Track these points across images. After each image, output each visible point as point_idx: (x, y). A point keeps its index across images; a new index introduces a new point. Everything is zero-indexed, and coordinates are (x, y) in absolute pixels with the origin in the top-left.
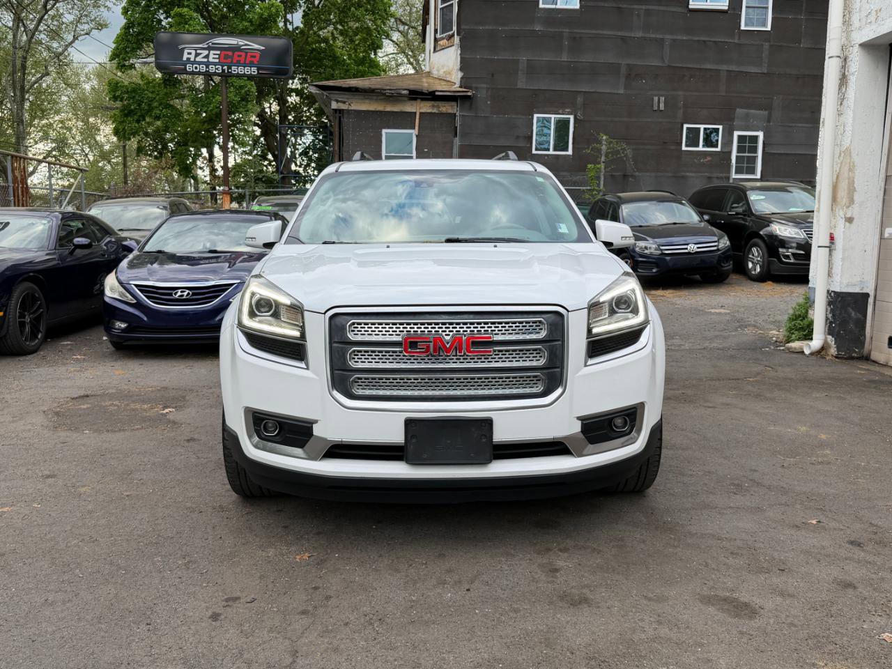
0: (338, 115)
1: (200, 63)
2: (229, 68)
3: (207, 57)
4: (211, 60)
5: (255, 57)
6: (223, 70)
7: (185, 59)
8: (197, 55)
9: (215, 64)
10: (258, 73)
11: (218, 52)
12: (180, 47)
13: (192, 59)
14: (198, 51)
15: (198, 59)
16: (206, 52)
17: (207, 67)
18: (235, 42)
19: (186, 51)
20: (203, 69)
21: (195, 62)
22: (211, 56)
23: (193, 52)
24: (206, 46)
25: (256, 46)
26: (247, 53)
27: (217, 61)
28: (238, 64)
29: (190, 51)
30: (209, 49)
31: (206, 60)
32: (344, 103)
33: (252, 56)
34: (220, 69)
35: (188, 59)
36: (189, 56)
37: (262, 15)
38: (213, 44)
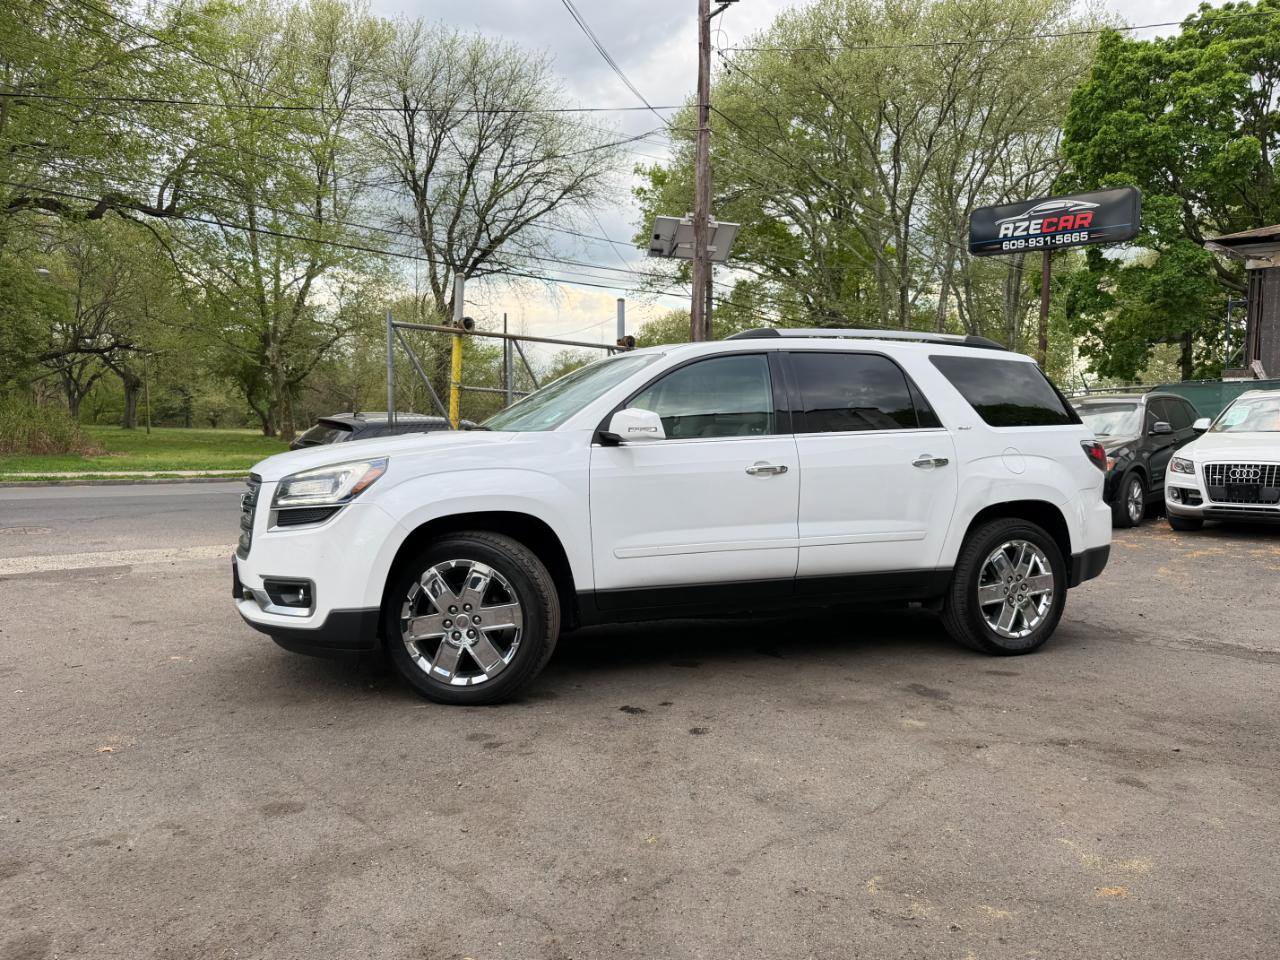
0: (1257, 277)
1: (1018, 238)
2: (1053, 237)
3: (1027, 229)
4: (1031, 232)
5: (1086, 218)
6: (1046, 242)
7: (1001, 236)
8: (1015, 229)
9: (1035, 236)
10: (1089, 238)
11: (1041, 221)
12: (997, 223)
13: (1010, 235)
14: (1017, 225)
15: (1017, 234)
16: (1026, 224)
17: (1027, 241)
18: (1062, 205)
19: (1003, 227)
20: (1021, 244)
21: (1013, 238)
22: (1032, 227)
23: (1011, 226)
24: (1027, 216)
25: (1089, 205)
26: (1075, 216)
27: (1038, 232)
28: (1065, 231)
29: (1008, 225)
30: (1030, 219)
31: (1025, 233)
32: (1260, 258)
33: (1082, 219)
34: (1042, 241)
35: (1005, 235)
36: (1006, 232)
37: (1227, 159)
38: (1035, 212)
